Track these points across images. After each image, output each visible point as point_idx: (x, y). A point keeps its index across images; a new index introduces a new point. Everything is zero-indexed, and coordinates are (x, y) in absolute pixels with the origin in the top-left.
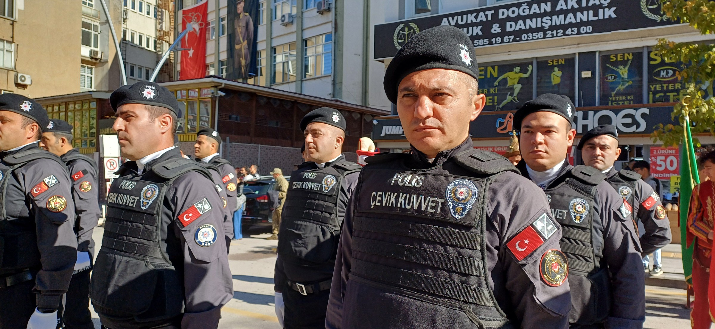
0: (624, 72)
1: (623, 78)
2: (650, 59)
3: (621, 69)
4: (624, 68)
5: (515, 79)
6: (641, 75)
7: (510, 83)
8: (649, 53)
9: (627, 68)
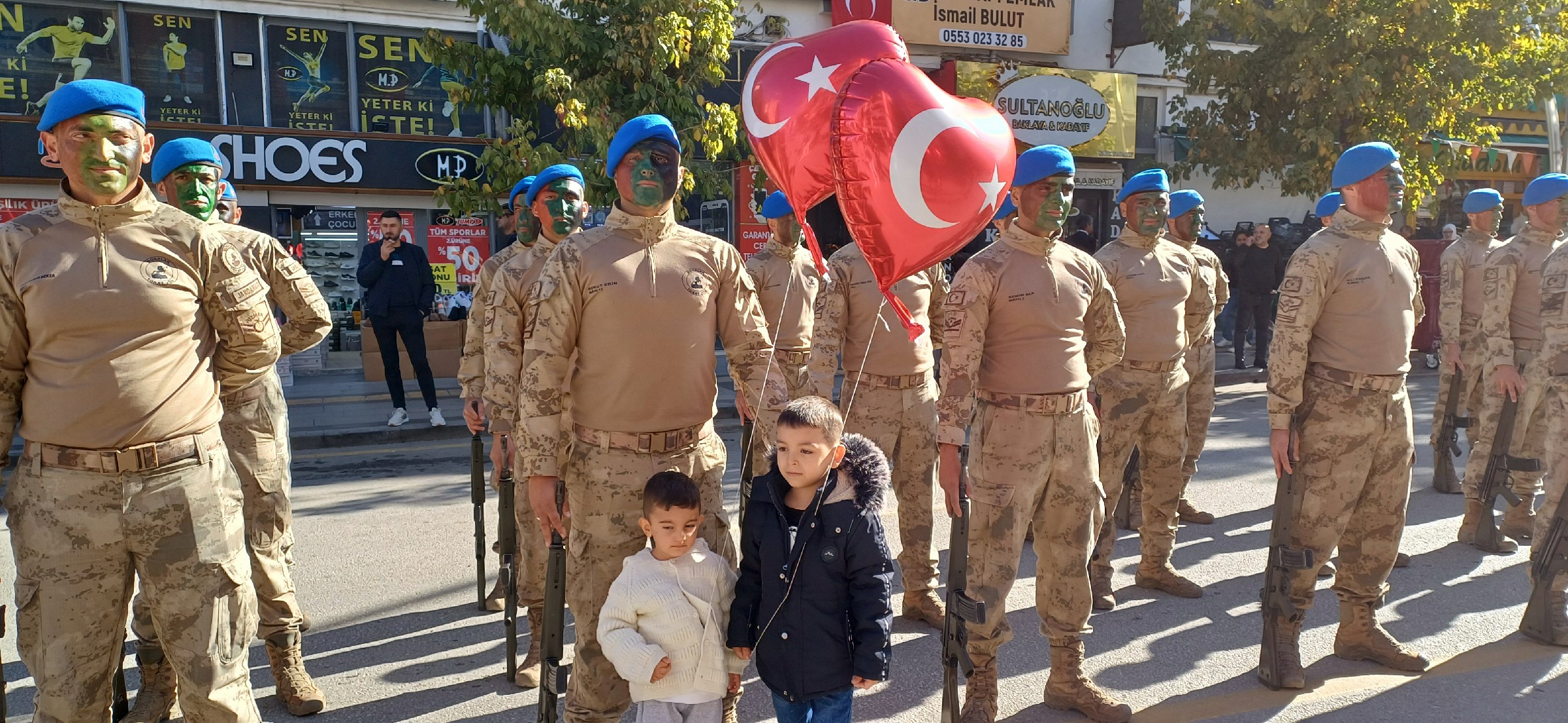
0: (313, 65)
1: (312, 77)
2: (359, 49)
3: (308, 60)
4: (314, 57)
5: (73, 43)
6: (345, 76)
7: (59, 53)
8: (357, 36)
9: (318, 59)
